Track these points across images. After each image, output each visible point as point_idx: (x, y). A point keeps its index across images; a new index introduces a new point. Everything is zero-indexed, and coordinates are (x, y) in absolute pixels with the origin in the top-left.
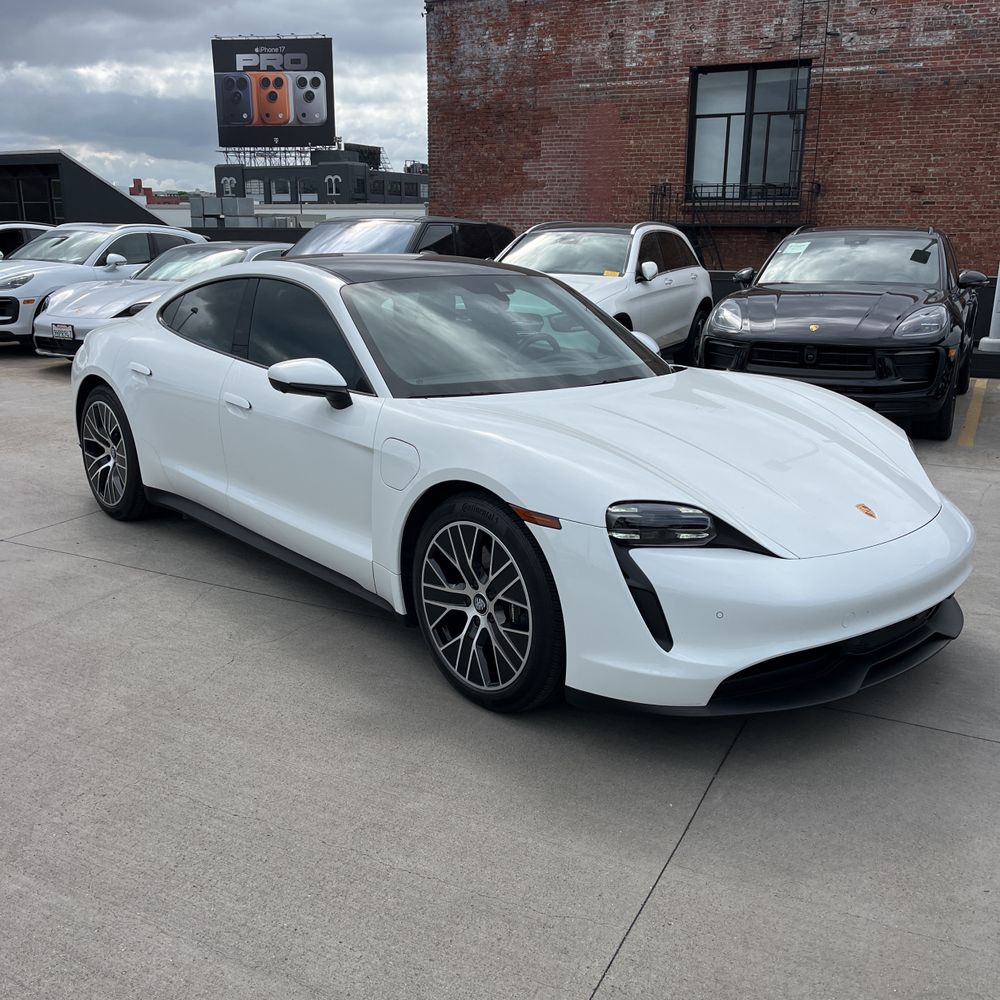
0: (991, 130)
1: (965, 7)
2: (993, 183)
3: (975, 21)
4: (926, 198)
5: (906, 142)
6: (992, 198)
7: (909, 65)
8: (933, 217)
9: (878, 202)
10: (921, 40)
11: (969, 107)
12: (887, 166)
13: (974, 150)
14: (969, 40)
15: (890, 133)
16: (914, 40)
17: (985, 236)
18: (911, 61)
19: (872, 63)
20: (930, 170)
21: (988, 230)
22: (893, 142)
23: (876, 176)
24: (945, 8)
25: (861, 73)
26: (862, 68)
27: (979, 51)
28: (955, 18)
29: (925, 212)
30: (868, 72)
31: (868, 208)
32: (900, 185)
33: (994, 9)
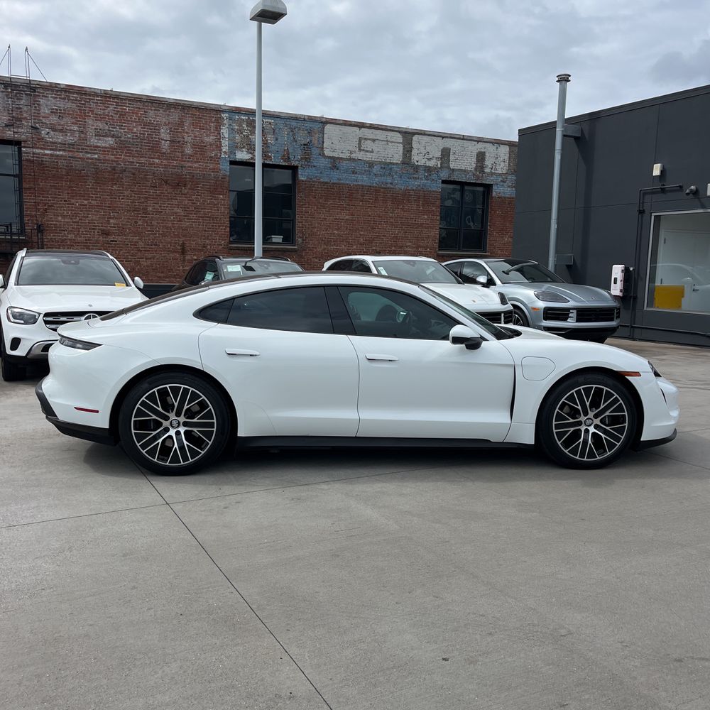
0: (143, 200)
1: (119, 126)
2: (148, 231)
3: (125, 135)
4: (111, 238)
5: (93, 203)
6: (149, 240)
7: (89, 156)
8: (116, 250)
9: (82, 239)
10: (94, 141)
11: (129, 185)
12: (84, 217)
13: (135, 210)
14: (122, 146)
15: (82, 196)
16: (90, 141)
17: (149, 262)
18: (90, 153)
19: (64, 150)
20: (111, 221)
21: (150, 259)
22: (86, 202)
23: (77, 222)
24: (107, 124)
25: (58, 156)
26: (58, 153)
27: (130, 153)
28: (113, 131)
29: (112, 247)
30: (62, 156)
31: (76, 243)
32: (94, 229)
33: (135, 129)
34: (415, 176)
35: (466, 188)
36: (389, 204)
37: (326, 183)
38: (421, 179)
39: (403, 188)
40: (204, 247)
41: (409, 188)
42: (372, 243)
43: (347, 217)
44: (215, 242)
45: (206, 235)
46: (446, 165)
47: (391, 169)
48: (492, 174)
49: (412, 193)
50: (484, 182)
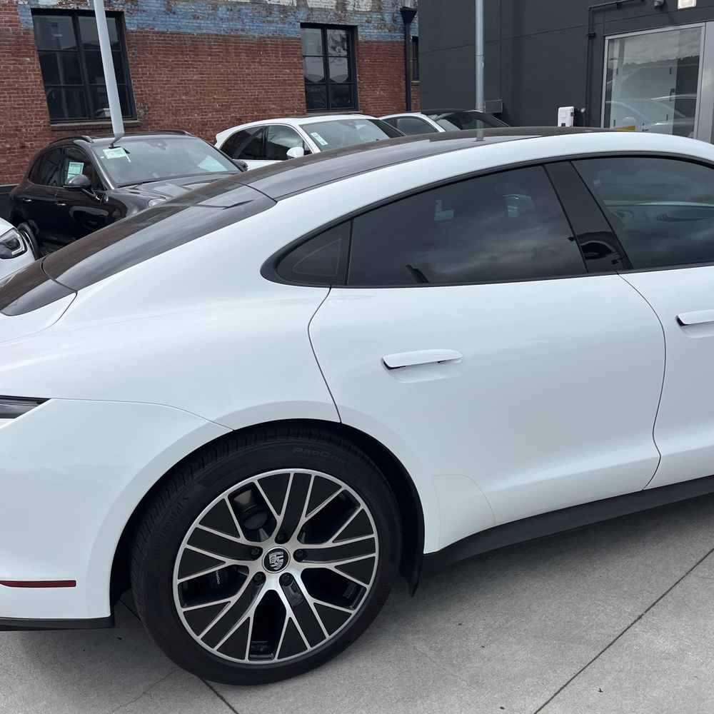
34: (268, 19)
35: (329, 32)
36: (243, 56)
37: (163, 33)
38: (277, 23)
39: (256, 35)
40: (17, 130)
41: (264, 35)
42: (230, 108)
43: (195, 77)
44: (31, 123)
45: (17, 114)
46: (303, 3)
47: (239, 11)
48: (356, 12)
49: (268, 41)
50: (348, 24)
